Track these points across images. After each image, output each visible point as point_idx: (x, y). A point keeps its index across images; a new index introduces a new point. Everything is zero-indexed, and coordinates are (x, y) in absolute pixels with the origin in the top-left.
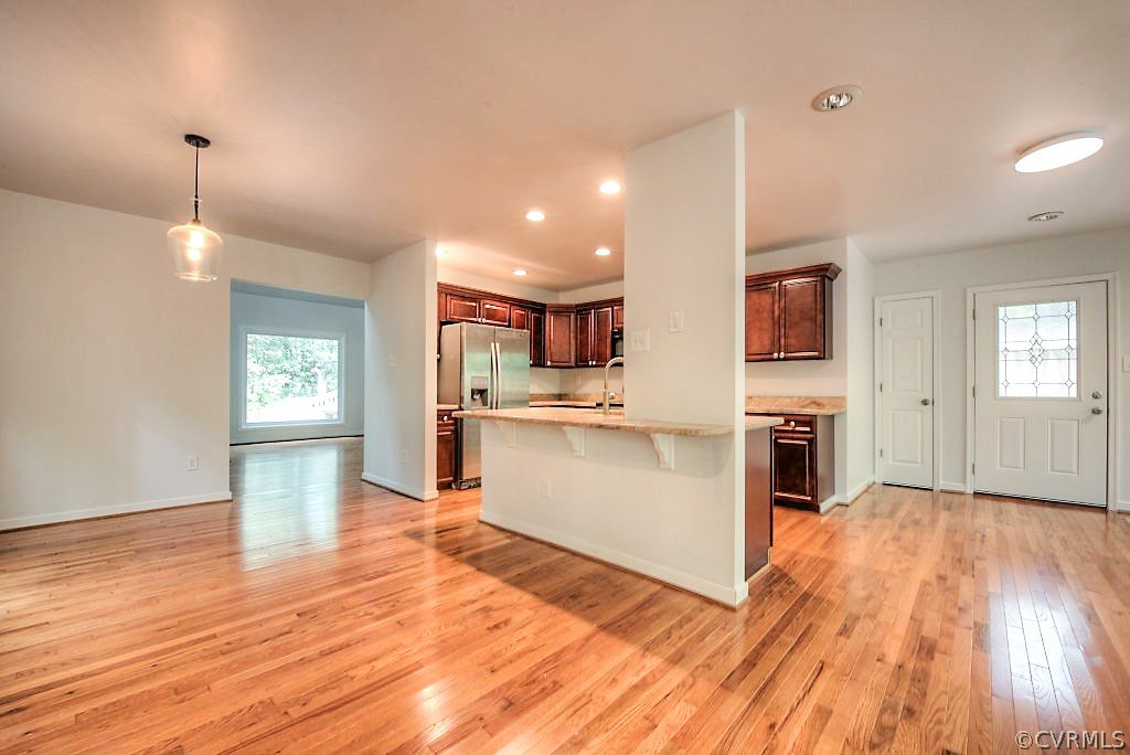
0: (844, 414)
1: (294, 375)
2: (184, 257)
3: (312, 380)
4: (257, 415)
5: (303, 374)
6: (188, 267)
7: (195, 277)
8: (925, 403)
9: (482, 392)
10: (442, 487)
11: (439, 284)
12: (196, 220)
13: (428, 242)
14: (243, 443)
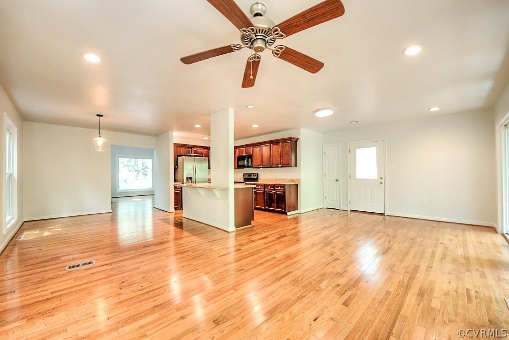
0: (300, 184)
1: (138, 171)
2: (97, 145)
3: (146, 173)
4: (122, 187)
5: (142, 171)
6: (98, 148)
7: (100, 150)
8: (337, 181)
9: (191, 178)
10: (176, 209)
11: (174, 144)
12: (100, 136)
13: (170, 132)
14: (116, 197)
